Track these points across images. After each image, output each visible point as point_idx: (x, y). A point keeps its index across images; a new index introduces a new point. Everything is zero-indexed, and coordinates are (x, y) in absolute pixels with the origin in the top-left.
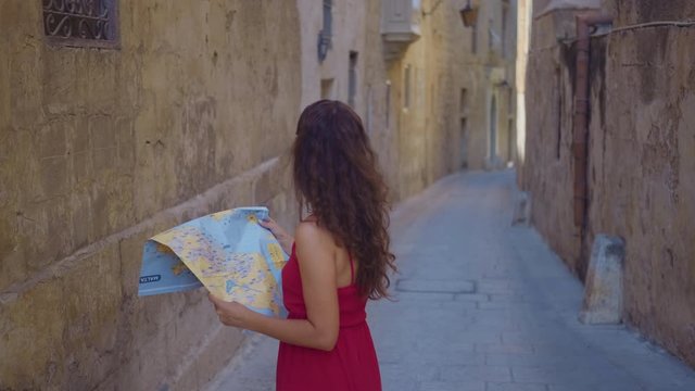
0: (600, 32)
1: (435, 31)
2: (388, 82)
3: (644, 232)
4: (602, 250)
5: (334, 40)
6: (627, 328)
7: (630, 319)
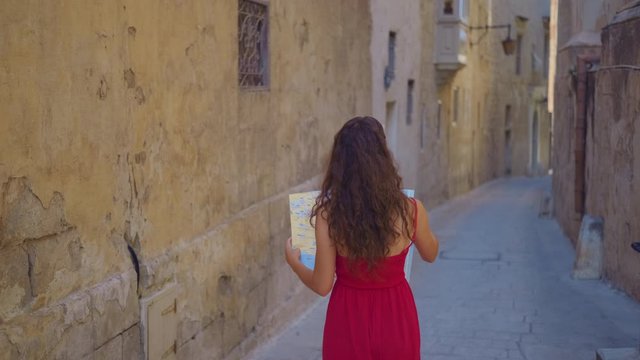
0: (593, 69)
1: (481, 57)
2: (440, 102)
3: (615, 213)
4: (587, 226)
5: (396, 72)
6: (604, 281)
7: (606, 275)
